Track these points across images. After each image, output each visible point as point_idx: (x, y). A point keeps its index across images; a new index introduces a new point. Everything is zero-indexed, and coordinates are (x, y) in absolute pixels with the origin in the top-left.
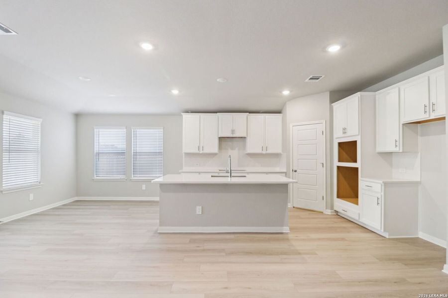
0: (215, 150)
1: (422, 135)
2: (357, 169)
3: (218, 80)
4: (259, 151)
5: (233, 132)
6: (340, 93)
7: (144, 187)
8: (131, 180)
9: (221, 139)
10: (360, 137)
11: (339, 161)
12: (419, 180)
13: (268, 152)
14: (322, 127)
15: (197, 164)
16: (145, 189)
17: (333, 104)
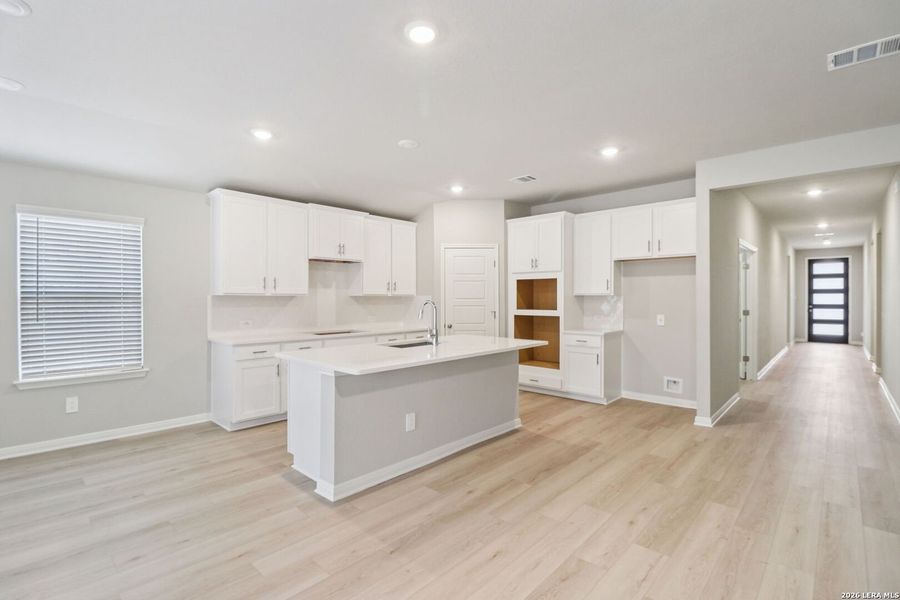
0: (302, 288)
1: (625, 275)
2: (558, 318)
3: (401, 143)
4: (382, 291)
5: (341, 248)
6: (521, 208)
7: (72, 404)
8: (15, 386)
9: (314, 262)
10: (562, 273)
11: (518, 308)
12: (622, 329)
13: (396, 293)
14: (494, 254)
15: (247, 323)
16: (76, 410)
17: (508, 221)
